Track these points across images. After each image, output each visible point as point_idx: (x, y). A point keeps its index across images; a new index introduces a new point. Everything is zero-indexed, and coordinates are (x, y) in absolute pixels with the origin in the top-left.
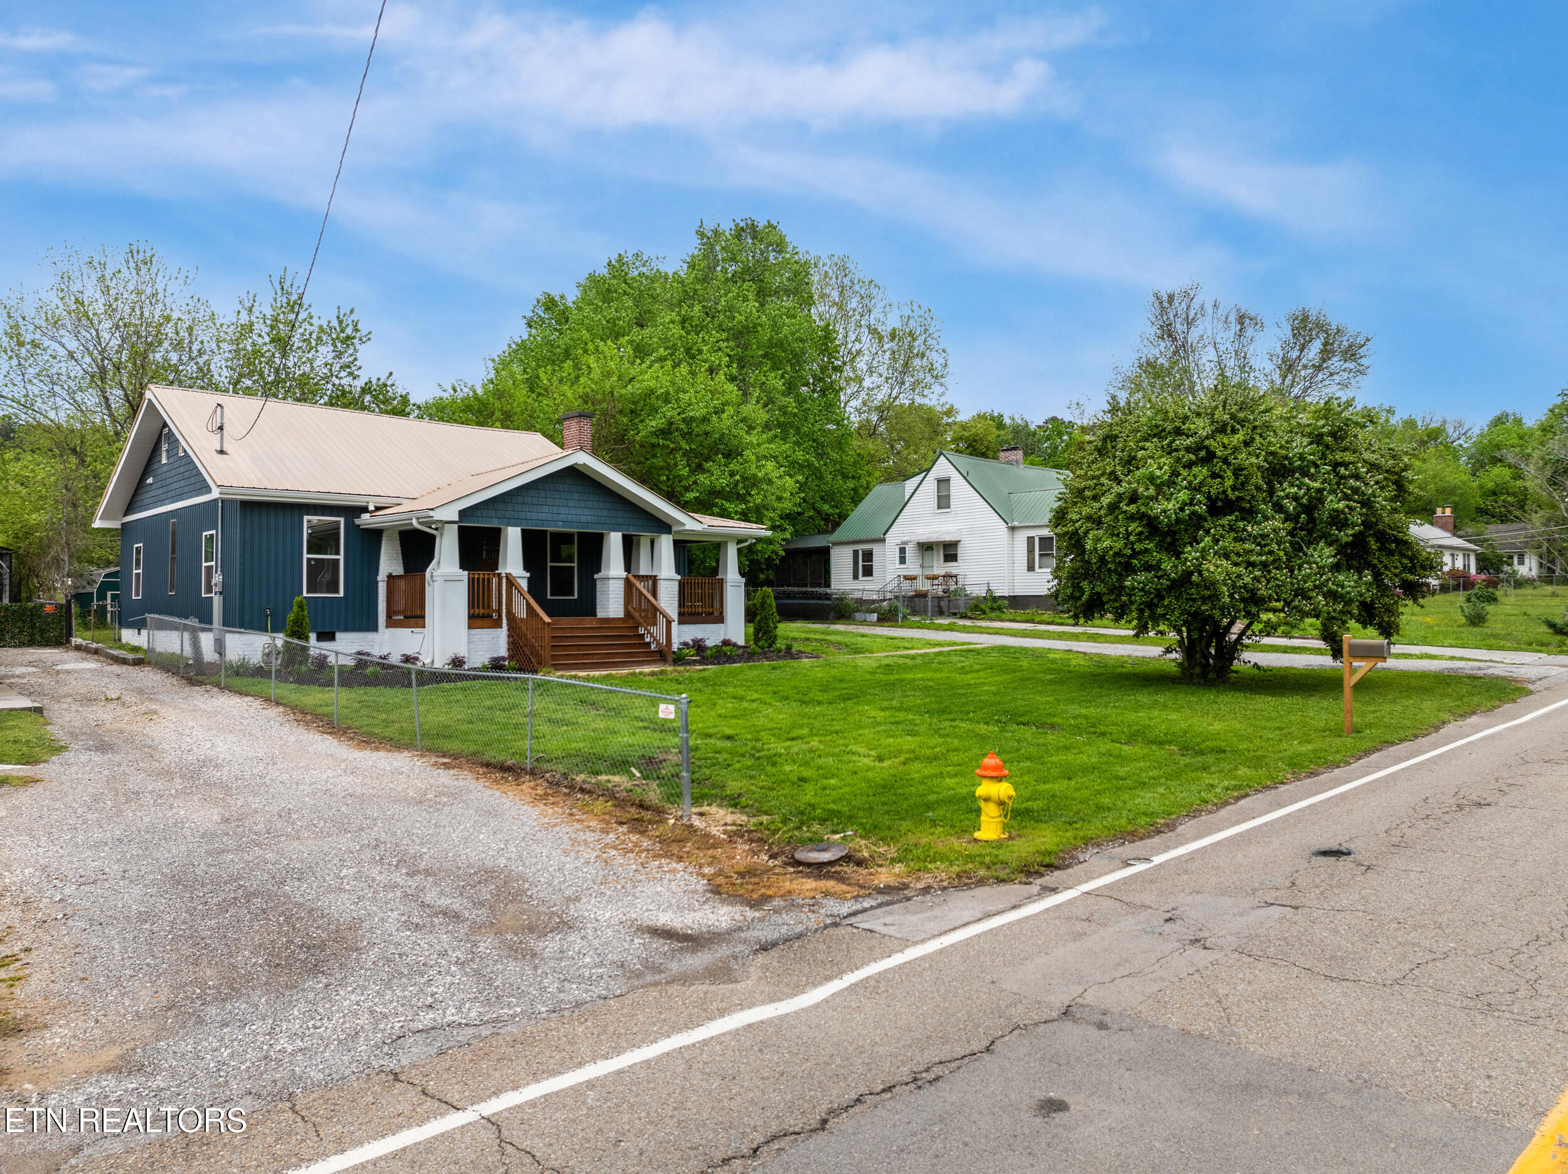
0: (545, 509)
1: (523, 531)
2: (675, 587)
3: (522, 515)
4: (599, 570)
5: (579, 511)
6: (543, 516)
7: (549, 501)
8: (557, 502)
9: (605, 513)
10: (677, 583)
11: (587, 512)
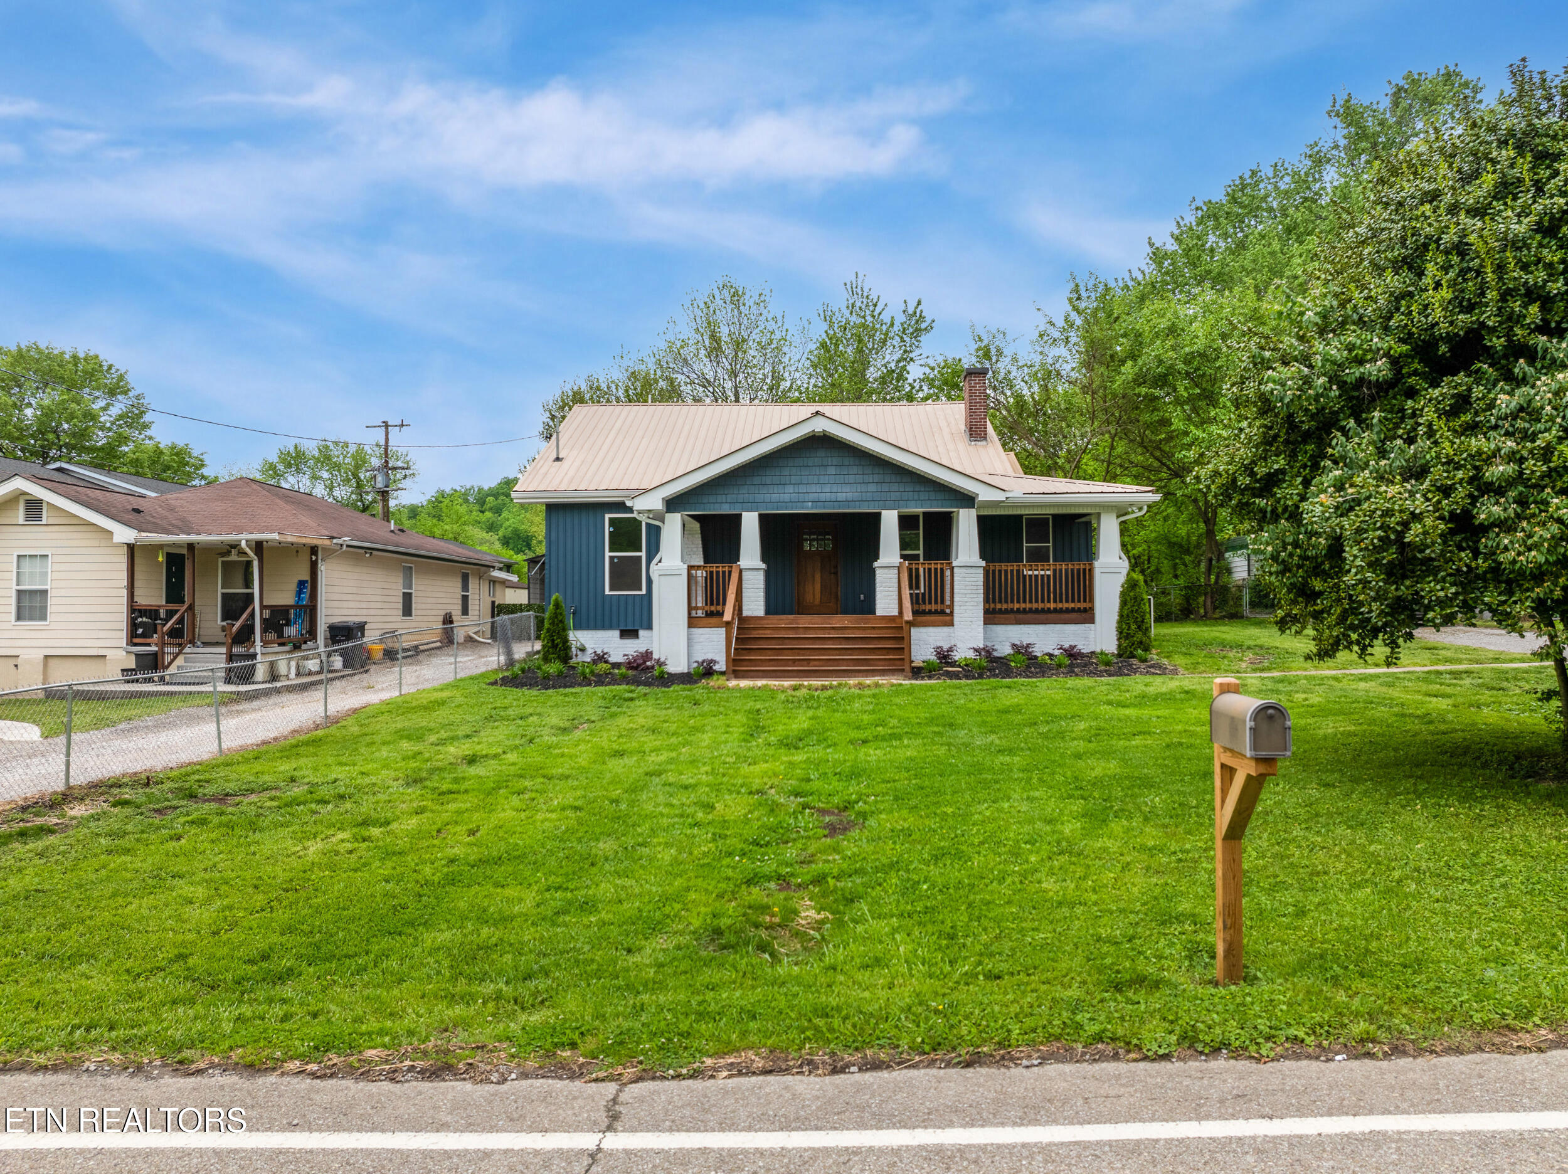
0: (790, 489)
1: (760, 516)
2: (979, 577)
3: (759, 498)
4: (877, 557)
5: (835, 488)
6: (786, 497)
7: (794, 479)
8: (805, 479)
9: (872, 488)
10: (981, 571)
11: (847, 488)
